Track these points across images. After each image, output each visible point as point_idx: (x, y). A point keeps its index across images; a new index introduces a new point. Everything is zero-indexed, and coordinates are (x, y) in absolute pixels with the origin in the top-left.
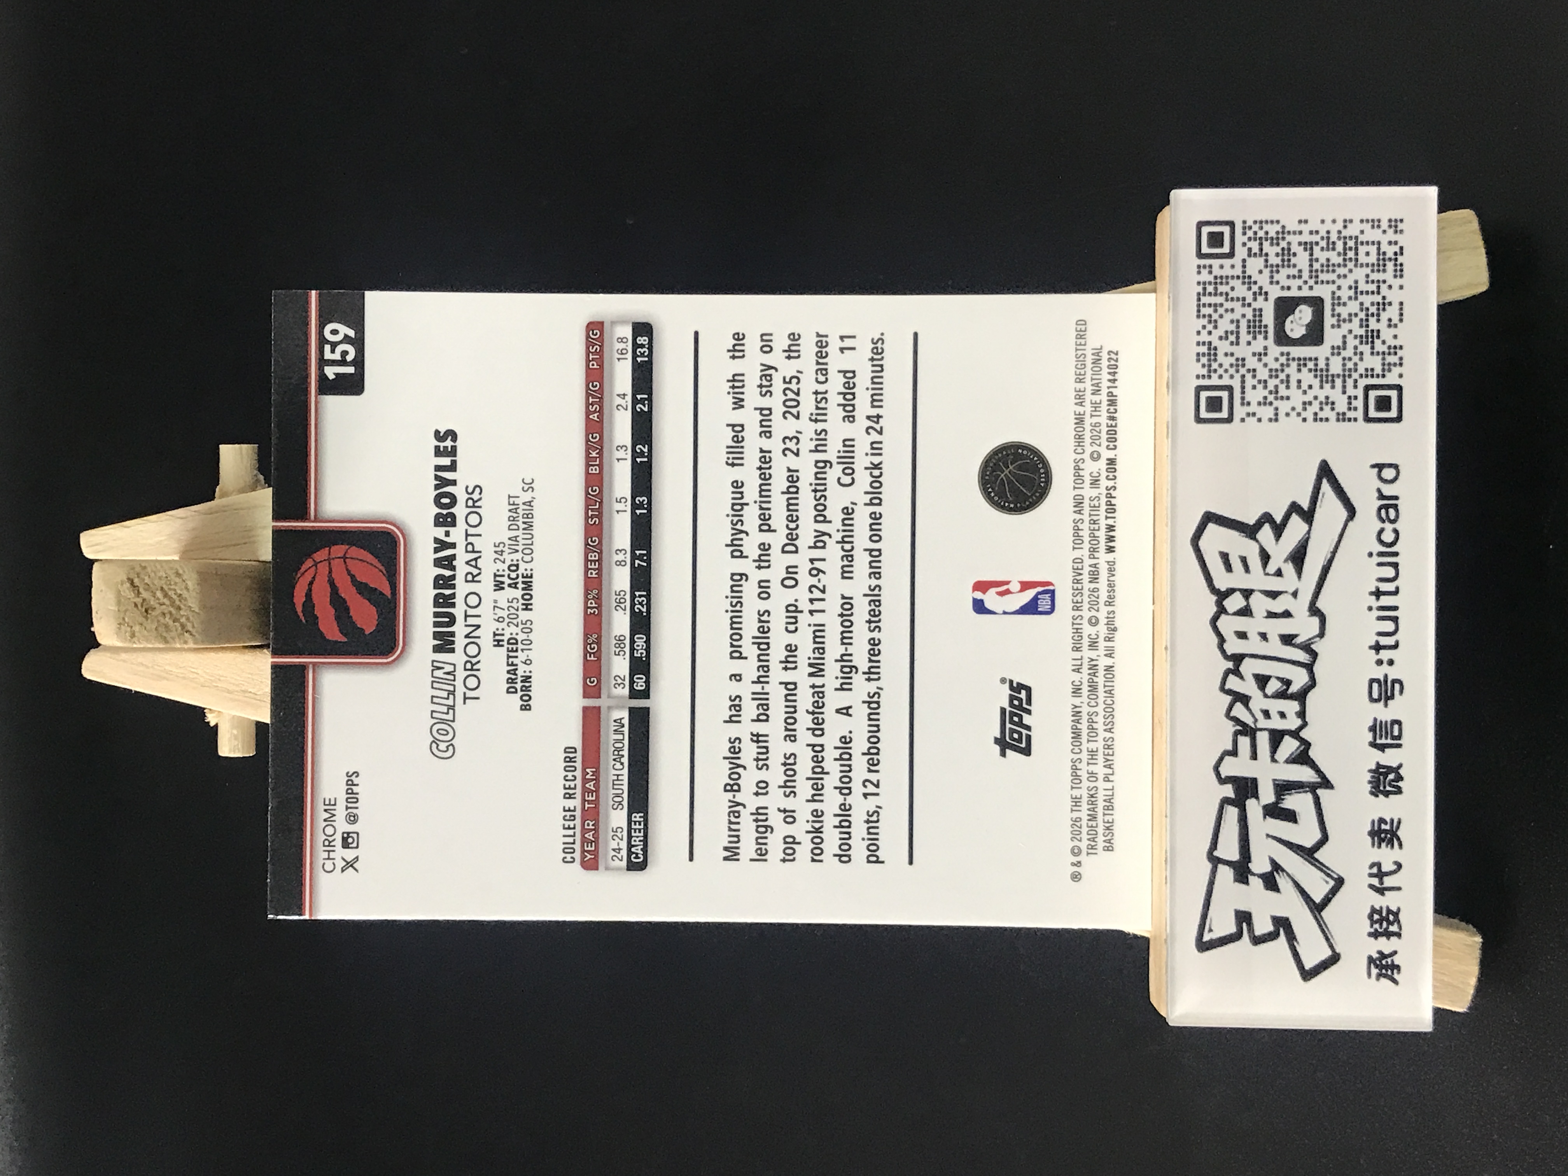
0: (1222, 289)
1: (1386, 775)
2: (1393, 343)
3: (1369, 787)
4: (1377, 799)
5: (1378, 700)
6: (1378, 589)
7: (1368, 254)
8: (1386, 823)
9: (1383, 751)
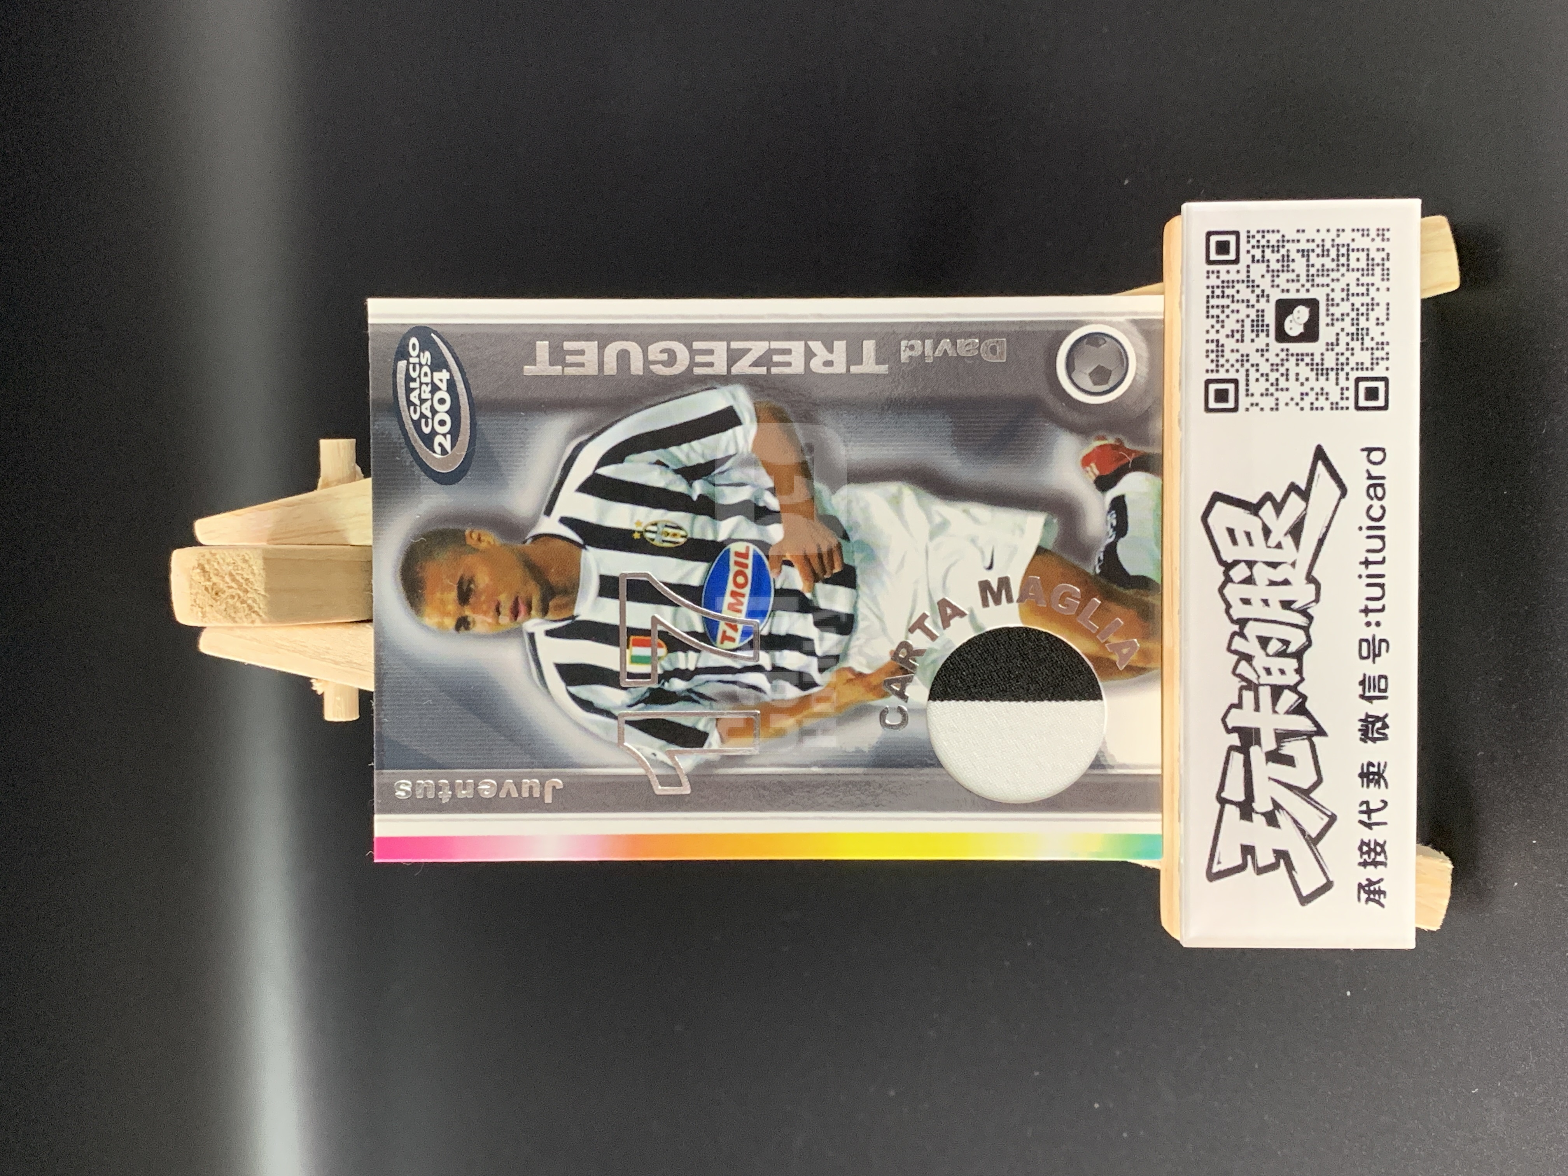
0: (1228, 292)
1: (1373, 723)
2: (1380, 339)
3: (1359, 734)
4: (1365, 744)
5: (1368, 657)
6: (1366, 558)
7: (1358, 260)
8: (1373, 766)
9: (1372, 703)
